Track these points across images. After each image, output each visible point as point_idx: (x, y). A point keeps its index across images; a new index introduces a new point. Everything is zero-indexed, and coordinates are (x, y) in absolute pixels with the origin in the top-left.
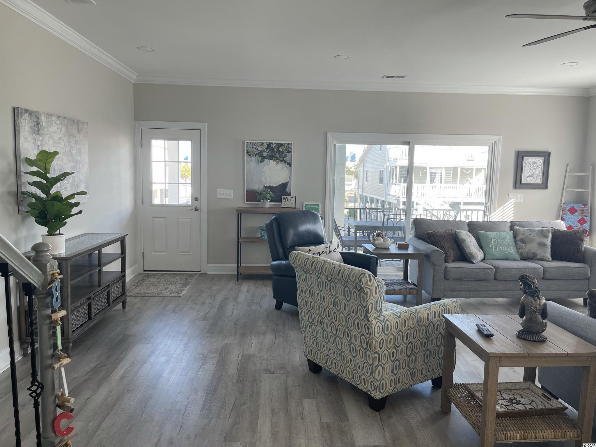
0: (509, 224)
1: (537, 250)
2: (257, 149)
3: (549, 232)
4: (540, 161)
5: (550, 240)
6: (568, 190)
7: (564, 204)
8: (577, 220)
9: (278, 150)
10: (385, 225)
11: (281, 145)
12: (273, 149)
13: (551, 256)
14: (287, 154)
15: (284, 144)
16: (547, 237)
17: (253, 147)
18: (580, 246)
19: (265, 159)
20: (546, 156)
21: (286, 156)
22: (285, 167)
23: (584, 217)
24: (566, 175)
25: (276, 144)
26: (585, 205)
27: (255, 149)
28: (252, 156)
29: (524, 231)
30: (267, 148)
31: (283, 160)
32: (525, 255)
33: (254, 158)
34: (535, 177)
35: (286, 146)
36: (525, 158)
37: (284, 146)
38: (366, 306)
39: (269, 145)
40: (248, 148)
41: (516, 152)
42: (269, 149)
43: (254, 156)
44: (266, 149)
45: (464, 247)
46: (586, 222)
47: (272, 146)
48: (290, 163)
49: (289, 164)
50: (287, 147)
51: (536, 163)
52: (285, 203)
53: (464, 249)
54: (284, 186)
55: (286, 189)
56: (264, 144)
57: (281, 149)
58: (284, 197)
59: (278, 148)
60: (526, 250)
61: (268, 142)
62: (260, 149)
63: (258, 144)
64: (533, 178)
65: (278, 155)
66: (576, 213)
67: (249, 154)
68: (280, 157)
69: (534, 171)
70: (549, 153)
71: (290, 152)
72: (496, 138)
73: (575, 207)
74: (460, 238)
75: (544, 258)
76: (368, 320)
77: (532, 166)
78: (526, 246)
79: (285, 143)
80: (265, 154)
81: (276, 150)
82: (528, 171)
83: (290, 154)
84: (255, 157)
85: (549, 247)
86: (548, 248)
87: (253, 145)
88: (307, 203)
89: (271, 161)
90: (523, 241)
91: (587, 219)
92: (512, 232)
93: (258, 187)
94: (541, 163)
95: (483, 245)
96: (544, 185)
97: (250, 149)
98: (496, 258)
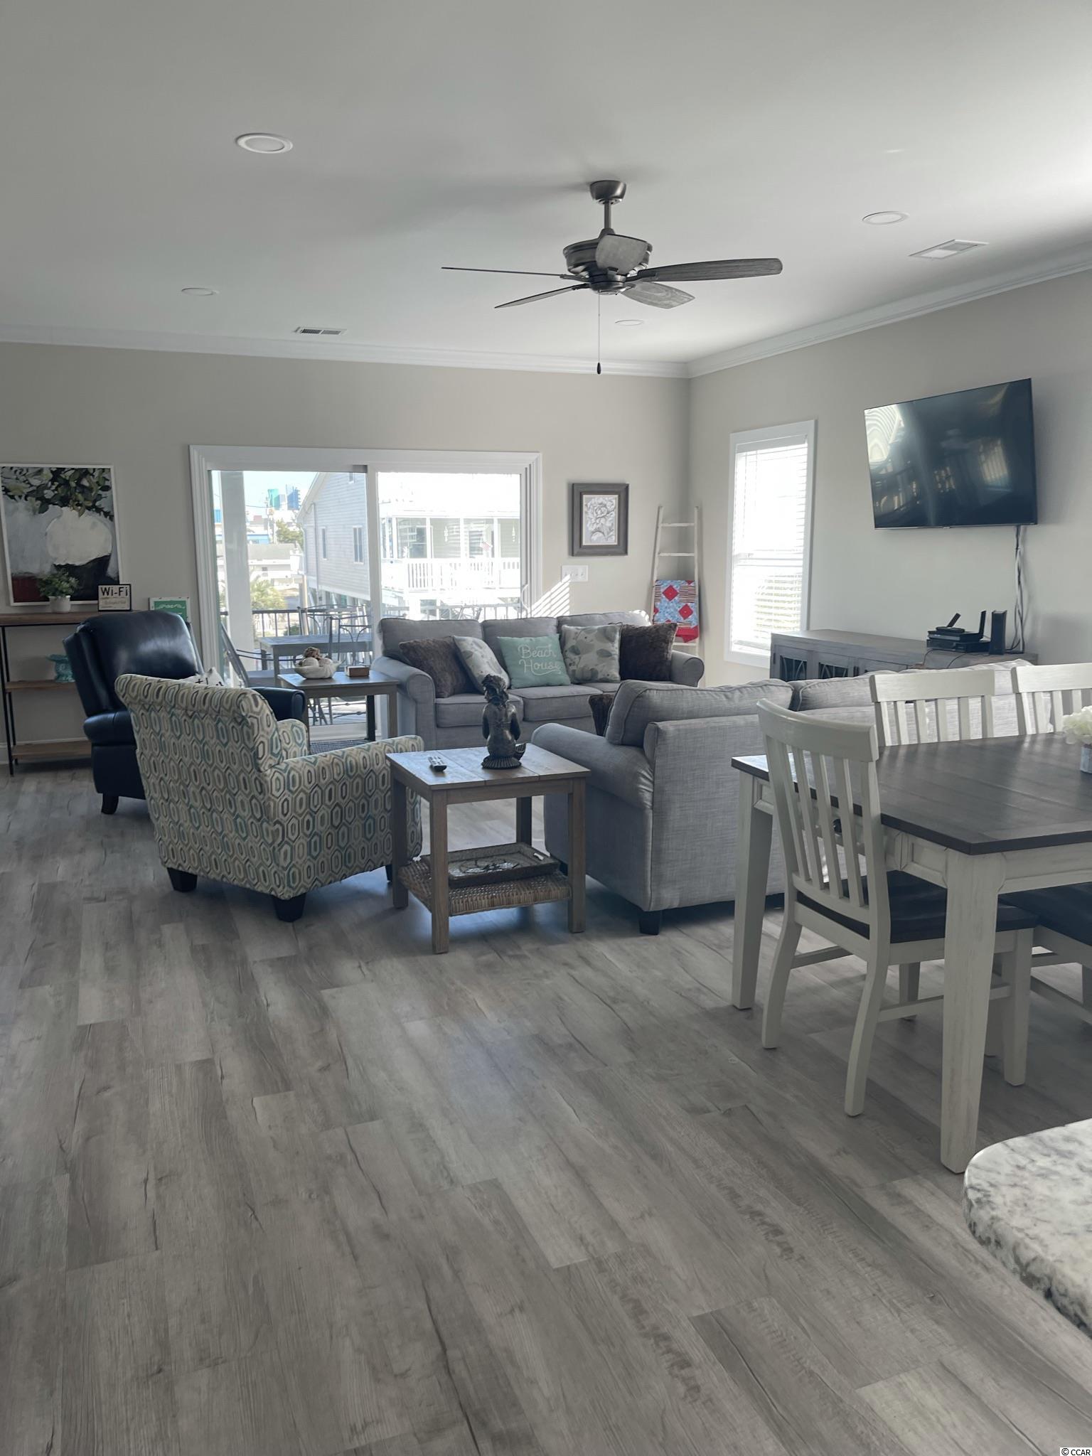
0: (555, 623)
1: (596, 665)
2: (29, 483)
3: (615, 632)
4: (611, 501)
5: (617, 645)
6: (662, 555)
7: (657, 581)
8: (679, 609)
9: (78, 484)
10: (334, 641)
11: (85, 473)
12: (66, 483)
13: (620, 674)
14: (100, 492)
15: (91, 472)
16: (612, 641)
17: (17, 479)
18: (663, 651)
19: (51, 506)
20: (622, 492)
21: (99, 497)
22: (99, 523)
23: (689, 604)
24: (657, 528)
25: (73, 471)
26: (690, 582)
27: (24, 482)
28: (16, 497)
29: (576, 633)
30: (53, 481)
31: (94, 506)
32: (578, 675)
33: (21, 504)
34: (606, 534)
35: (96, 474)
36: (585, 497)
37: (93, 476)
38: (253, 748)
39: (57, 473)
40: (6, 481)
41: (569, 484)
42: (56, 483)
43: (23, 498)
44: (50, 483)
45: (470, 667)
46: (690, 612)
47: (63, 476)
48: (109, 512)
49: (109, 515)
50: (99, 477)
51: (605, 506)
52: (108, 600)
53: (470, 669)
54: (102, 562)
55: (106, 570)
56: (45, 472)
57: (85, 482)
58: (104, 587)
59: (80, 480)
60: (581, 666)
61: (54, 466)
62: (36, 482)
63: (30, 471)
64: (601, 534)
65: (80, 495)
66: (676, 598)
67: (11, 494)
68: (85, 499)
69: (603, 521)
70: (627, 487)
71: (107, 488)
72: (532, 457)
73: (675, 587)
74: (462, 650)
75: (608, 677)
76: (259, 771)
77: (599, 512)
78: (580, 658)
79: (94, 469)
80: (49, 494)
81: (73, 484)
82: (593, 521)
83: (108, 493)
84: (26, 499)
85: (617, 657)
86: (614, 659)
87: (18, 473)
88: (157, 600)
89: (64, 508)
90: (576, 651)
91: (693, 606)
92: (558, 635)
93: (39, 567)
94: (613, 507)
95: (508, 662)
96: (622, 548)
97: (11, 483)
98: (529, 683)
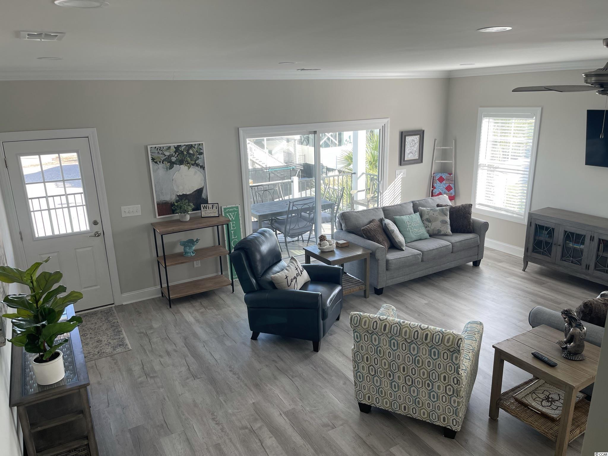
0: (412, 205)
1: (440, 227)
2: (164, 155)
3: (447, 211)
4: (416, 138)
5: (448, 217)
6: (436, 161)
7: (434, 174)
8: (445, 187)
9: (188, 153)
11: (191, 146)
12: (182, 152)
13: (451, 231)
14: (198, 156)
15: (194, 146)
19: (175, 165)
20: (421, 133)
21: (198, 158)
22: (198, 171)
23: (451, 185)
24: (434, 149)
25: (185, 146)
26: (450, 174)
30: (175, 152)
31: (195, 163)
34: (414, 154)
35: (196, 147)
36: (407, 137)
39: (177, 148)
41: (400, 132)
42: (177, 153)
46: (452, 189)
47: (180, 149)
49: (203, 167)
51: (414, 141)
52: (206, 212)
54: (200, 191)
55: (202, 195)
56: (171, 148)
57: (191, 152)
58: (204, 205)
59: (188, 151)
60: (432, 228)
61: (176, 145)
62: (167, 154)
63: (165, 148)
64: (412, 154)
65: (189, 158)
66: (444, 182)
67: (155, 161)
68: (191, 160)
69: (413, 148)
70: (424, 131)
71: (201, 154)
72: (385, 121)
73: (443, 177)
75: (447, 233)
77: (412, 144)
79: (195, 144)
80: (174, 159)
81: (185, 153)
82: (409, 148)
83: (202, 156)
84: (163, 163)
86: (448, 224)
87: (158, 150)
88: (225, 207)
89: (181, 166)
92: (418, 214)
94: (417, 141)
96: (420, 160)
97: (156, 155)
